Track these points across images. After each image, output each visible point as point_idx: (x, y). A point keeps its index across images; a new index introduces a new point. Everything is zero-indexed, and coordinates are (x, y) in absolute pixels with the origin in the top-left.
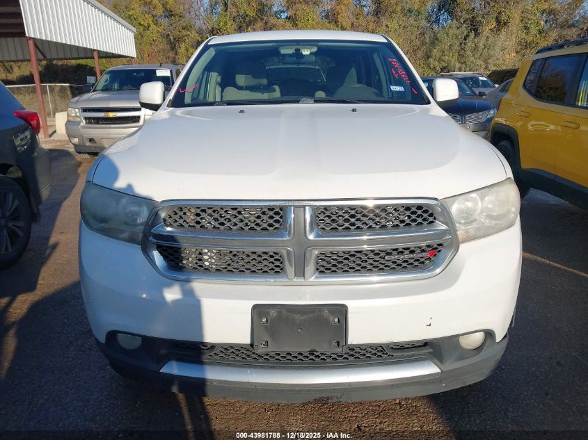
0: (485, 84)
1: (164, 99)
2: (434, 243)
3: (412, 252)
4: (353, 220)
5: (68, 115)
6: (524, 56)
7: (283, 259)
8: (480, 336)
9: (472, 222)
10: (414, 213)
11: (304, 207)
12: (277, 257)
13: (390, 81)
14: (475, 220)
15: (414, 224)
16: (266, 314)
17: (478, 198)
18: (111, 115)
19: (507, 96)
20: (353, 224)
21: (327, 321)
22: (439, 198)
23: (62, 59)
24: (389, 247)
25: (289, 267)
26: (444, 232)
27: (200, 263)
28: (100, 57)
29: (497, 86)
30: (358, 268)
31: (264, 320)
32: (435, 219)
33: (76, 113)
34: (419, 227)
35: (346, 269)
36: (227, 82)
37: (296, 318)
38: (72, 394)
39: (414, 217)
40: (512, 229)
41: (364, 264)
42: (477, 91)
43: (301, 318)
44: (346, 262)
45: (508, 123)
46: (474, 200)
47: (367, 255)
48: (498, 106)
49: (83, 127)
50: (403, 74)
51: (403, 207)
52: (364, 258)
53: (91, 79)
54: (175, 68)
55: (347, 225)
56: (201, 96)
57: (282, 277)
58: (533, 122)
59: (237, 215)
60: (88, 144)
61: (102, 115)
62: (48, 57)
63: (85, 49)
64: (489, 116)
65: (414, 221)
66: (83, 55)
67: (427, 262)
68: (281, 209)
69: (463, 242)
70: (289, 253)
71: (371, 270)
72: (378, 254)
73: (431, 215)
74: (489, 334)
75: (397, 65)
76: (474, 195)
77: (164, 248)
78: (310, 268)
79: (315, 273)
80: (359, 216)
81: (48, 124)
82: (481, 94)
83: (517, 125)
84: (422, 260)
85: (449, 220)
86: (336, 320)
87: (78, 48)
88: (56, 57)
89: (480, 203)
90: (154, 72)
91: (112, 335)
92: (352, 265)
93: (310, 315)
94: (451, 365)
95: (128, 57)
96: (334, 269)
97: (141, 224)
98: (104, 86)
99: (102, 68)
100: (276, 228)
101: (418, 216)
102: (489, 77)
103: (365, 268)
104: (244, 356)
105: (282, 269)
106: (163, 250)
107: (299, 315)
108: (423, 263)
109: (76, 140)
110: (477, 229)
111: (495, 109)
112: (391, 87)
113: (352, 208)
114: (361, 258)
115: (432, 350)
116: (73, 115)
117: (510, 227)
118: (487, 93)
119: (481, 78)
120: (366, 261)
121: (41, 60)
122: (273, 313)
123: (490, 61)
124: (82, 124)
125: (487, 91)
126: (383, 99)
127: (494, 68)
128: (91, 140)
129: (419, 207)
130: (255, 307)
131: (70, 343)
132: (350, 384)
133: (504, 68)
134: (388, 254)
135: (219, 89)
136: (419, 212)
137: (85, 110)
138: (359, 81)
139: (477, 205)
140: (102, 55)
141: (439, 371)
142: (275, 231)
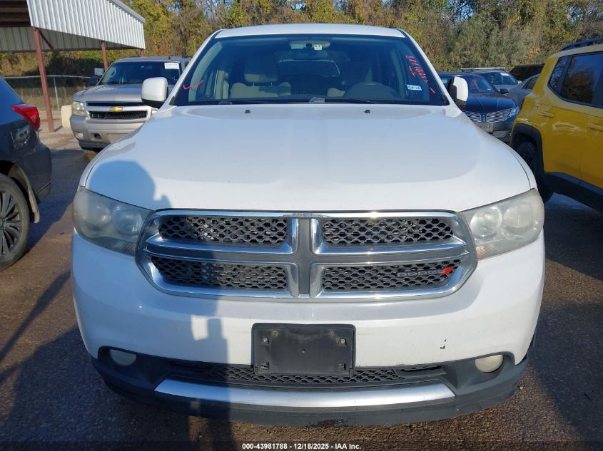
0: (507, 81)
1: (167, 96)
2: (450, 258)
3: (427, 268)
4: (362, 234)
5: (73, 109)
6: (548, 51)
7: (287, 274)
8: (498, 359)
9: (492, 236)
10: (429, 226)
11: (310, 219)
12: (280, 272)
13: (407, 79)
14: (495, 235)
15: (428, 238)
16: (268, 334)
17: (499, 211)
18: (117, 109)
19: (531, 95)
20: (362, 238)
21: (333, 342)
22: (457, 211)
23: (68, 50)
24: (401, 263)
25: (294, 283)
26: (461, 248)
27: (198, 277)
28: (107, 49)
29: (519, 82)
30: (367, 285)
31: (265, 340)
32: (452, 233)
33: (81, 107)
34: (435, 242)
35: (355, 285)
36: (235, 77)
37: (300, 339)
38: (64, 409)
39: (429, 230)
40: (535, 244)
41: (374, 281)
42: (499, 88)
43: (305, 339)
44: (355, 278)
45: (530, 124)
46: (495, 213)
47: (377, 271)
48: (521, 104)
49: (88, 122)
50: (421, 72)
51: (417, 220)
52: (375, 275)
53: (98, 71)
54: (184, 60)
55: (356, 239)
56: (208, 93)
57: (285, 294)
58: (558, 123)
59: (238, 226)
60: (93, 139)
61: (107, 109)
62: (55, 48)
63: (93, 40)
64: (510, 115)
65: (429, 235)
66: (90, 47)
67: (443, 279)
68: (285, 221)
69: (481, 259)
70: (293, 267)
71: (382, 287)
72: (390, 271)
73: (448, 229)
74: (508, 357)
75: (415, 62)
76: (494, 208)
77: (160, 260)
78: (316, 283)
79: (320, 290)
80: (369, 230)
81: (54, 117)
82: (503, 92)
83: (541, 126)
84: (437, 277)
85: (467, 236)
86: (343, 341)
87: (85, 38)
88: (63, 48)
89: (500, 216)
90: (162, 64)
91: (105, 351)
92: (361, 282)
93: (315, 336)
94: (465, 389)
95: (136, 48)
96: (341, 285)
97: (135, 234)
98: (111, 79)
99: (110, 59)
100: (279, 242)
101: (434, 230)
102: (511, 72)
103: (375, 284)
104: (244, 376)
105: (285, 285)
106: (159, 262)
107: (303, 336)
108: (438, 280)
109: (81, 135)
110: (497, 245)
111: (518, 108)
112: (408, 86)
113: (362, 220)
114: (371, 275)
115: (445, 373)
116: (78, 109)
117: (533, 242)
118: (508, 90)
119: (503, 74)
120: (376, 278)
121: (47, 51)
122: (275, 333)
123: (513, 55)
124: (87, 119)
125: (508, 88)
126: (399, 99)
127: (517, 64)
128: (96, 135)
129: (435, 220)
130: (256, 327)
131: (66, 353)
132: (357, 408)
133: (528, 63)
134: (400, 270)
135: (226, 85)
136: (435, 226)
137: (90, 104)
138: (375, 79)
139: (497, 218)
140: (109, 46)
141: (453, 395)
142: (279, 244)
